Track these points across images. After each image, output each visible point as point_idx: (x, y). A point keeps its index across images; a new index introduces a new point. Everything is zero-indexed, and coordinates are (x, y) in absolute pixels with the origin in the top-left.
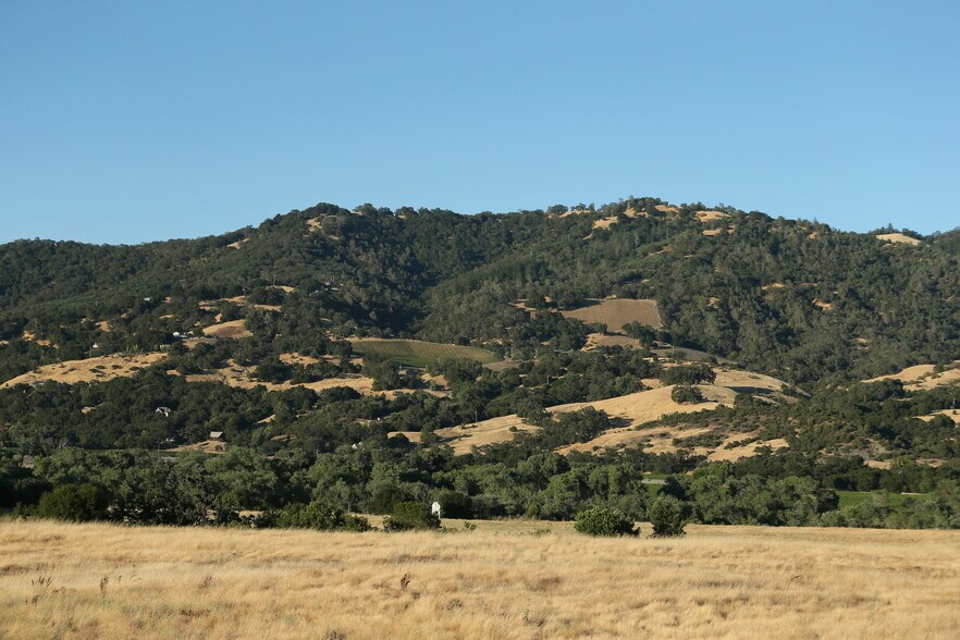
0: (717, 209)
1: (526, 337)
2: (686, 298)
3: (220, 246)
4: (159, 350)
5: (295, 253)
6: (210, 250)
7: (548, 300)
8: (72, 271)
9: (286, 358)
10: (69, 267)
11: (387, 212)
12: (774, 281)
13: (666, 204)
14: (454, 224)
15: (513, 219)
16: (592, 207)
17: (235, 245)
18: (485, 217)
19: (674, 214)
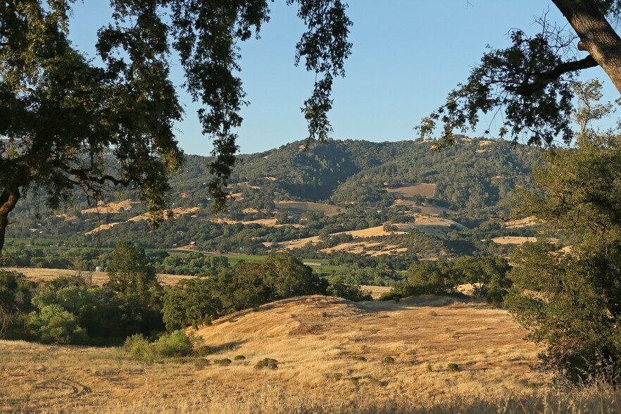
0: (491, 140)
1: (365, 200)
2: (450, 183)
3: (259, 157)
4: (196, 206)
5: (288, 162)
6: (254, 159)
7: (385, 184)
8: (193, 169)
9: (246, 211)
10: (192, 167)
11: (340, 141)
12: (497, 175)
13: (467, 137)
14: (369, 147)
15: (399, 144)
16: (435, 139)
17: (266, 157)
18: (385, 144)
19: (469, 142)
